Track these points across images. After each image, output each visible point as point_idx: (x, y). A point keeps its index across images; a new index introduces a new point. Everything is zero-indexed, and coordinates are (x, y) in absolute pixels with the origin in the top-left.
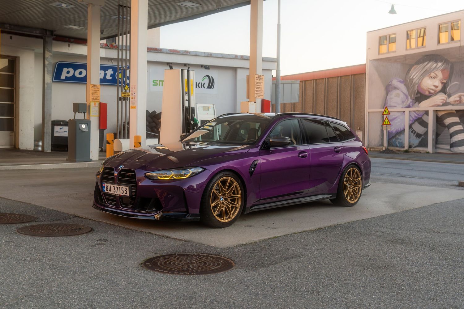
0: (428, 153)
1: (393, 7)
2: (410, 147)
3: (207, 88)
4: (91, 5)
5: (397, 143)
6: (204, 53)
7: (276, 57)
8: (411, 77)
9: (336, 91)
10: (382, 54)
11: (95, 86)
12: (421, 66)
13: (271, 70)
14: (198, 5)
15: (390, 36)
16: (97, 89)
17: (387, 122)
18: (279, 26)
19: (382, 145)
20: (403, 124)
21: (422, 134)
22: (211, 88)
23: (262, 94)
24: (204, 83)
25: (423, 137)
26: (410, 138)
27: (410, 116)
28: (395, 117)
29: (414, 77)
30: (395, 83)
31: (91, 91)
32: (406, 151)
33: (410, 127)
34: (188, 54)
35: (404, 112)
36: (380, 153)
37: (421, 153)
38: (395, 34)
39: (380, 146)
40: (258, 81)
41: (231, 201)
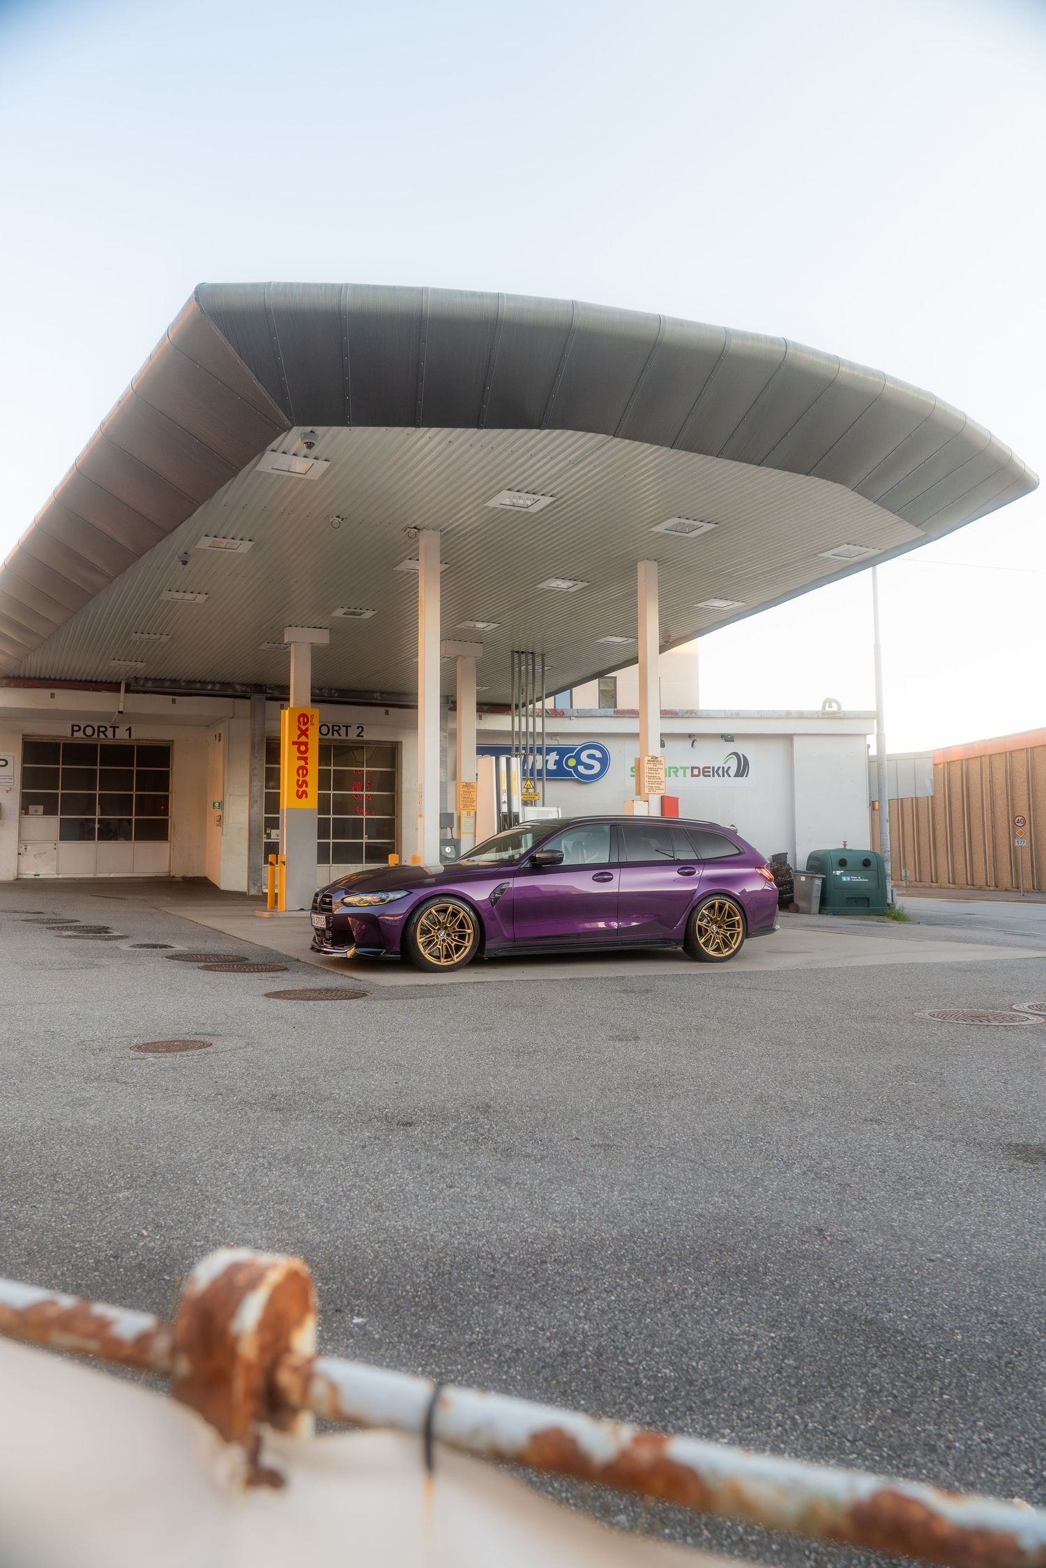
3: (735, 776)
4: (460, 659)
6: (725, 711)
7: (874, 709)
11: (468, 785)
13: (865, 735)
16: (471, 789)
22: (742, 776)
23: (662, 786)
24: (729, 768)
31: (461, 793)
34: (694, 715)
40: (651, 766)
41: (456, 938)
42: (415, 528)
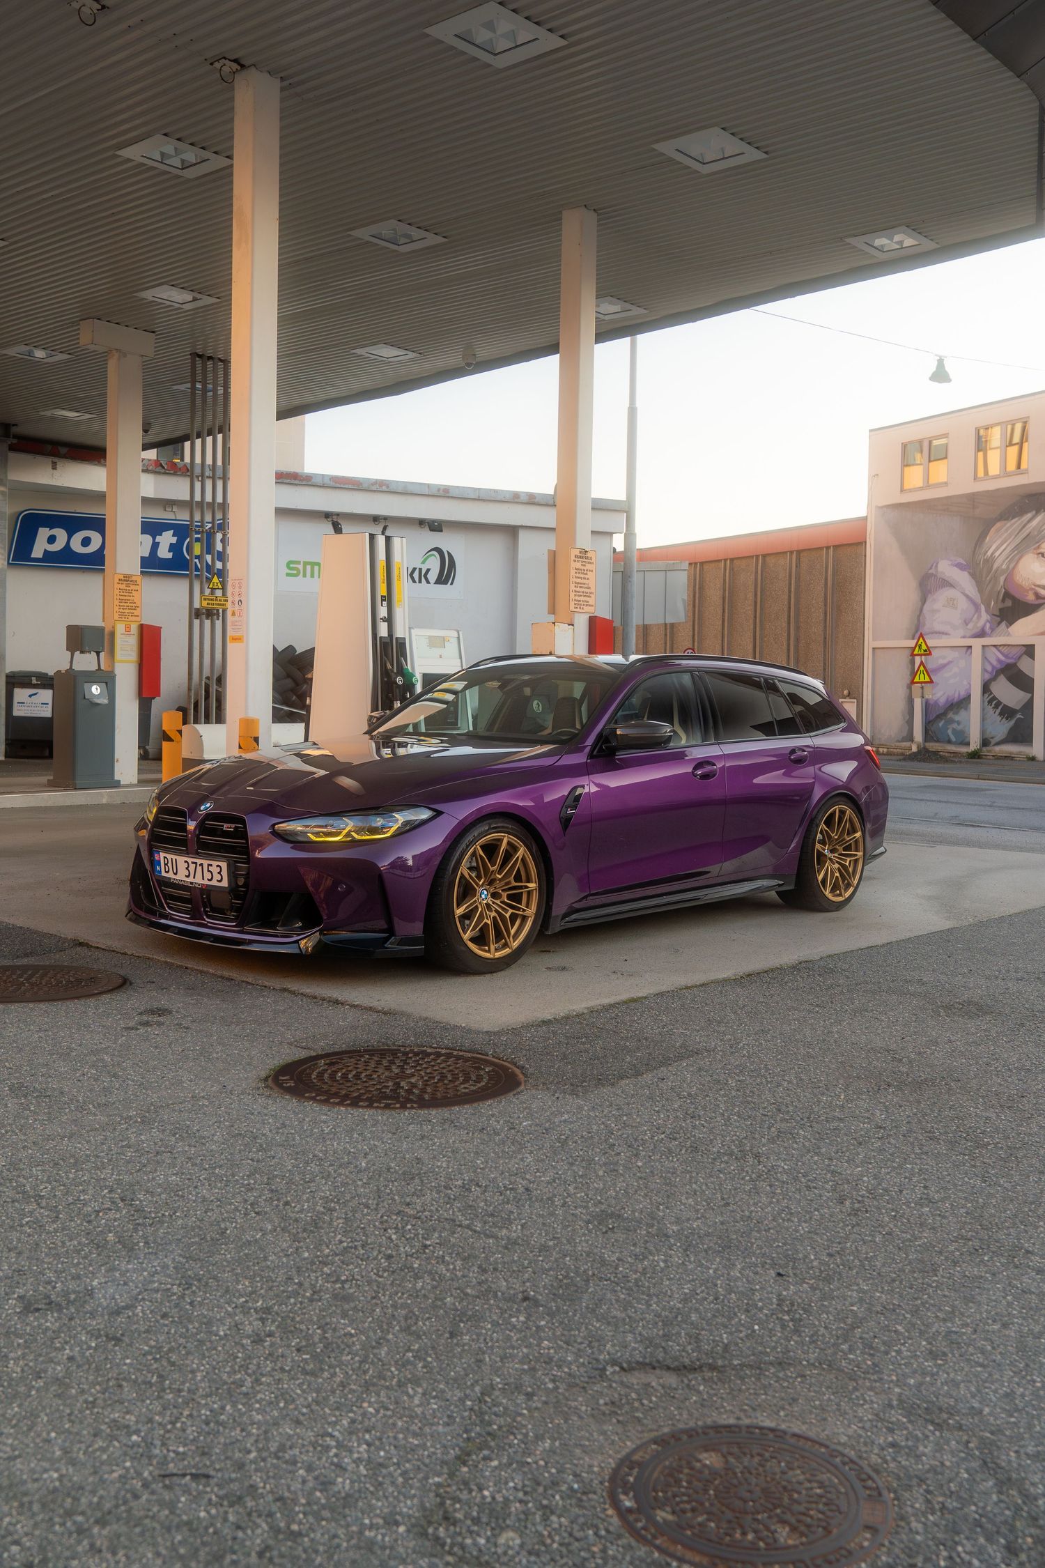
0: (1033, 759)
1: (941, 363)
2: (985, 742)
3: (435, 583)
4: (116, 355)
5: (950, 732)
6: (429, 485)
7: (623, 498)
8: (989, 553)
9: (786, 590)
10: (910, 491)
11: (127, 579)
12: (1016, 523)
13: (611, 534)
14: (411, 355)
15: (930, 442)
16: (132, 587)
17: (922, 676)
18: (632, 412)
19: (912, 740)
20: (965, 683)
21: (1018, 708)
22: (445, 582)
23: (591, 601)
24: (428, 570)
25: (1019, 716)
26: (983, 719)
27: (985, 658)
28: (945, 661)
29: (997, 554)
30: (946, 568)
31: (117, 592)
32: (975, 755)
33: (986, 688)
34: (384, 488)
35: (970, 647)
36: (904, 759)
37: (1012, 758)
38: (946, 436)
39: (904, 740)
40: (579, 565)
41: (510, 900)
42: (236, 61)
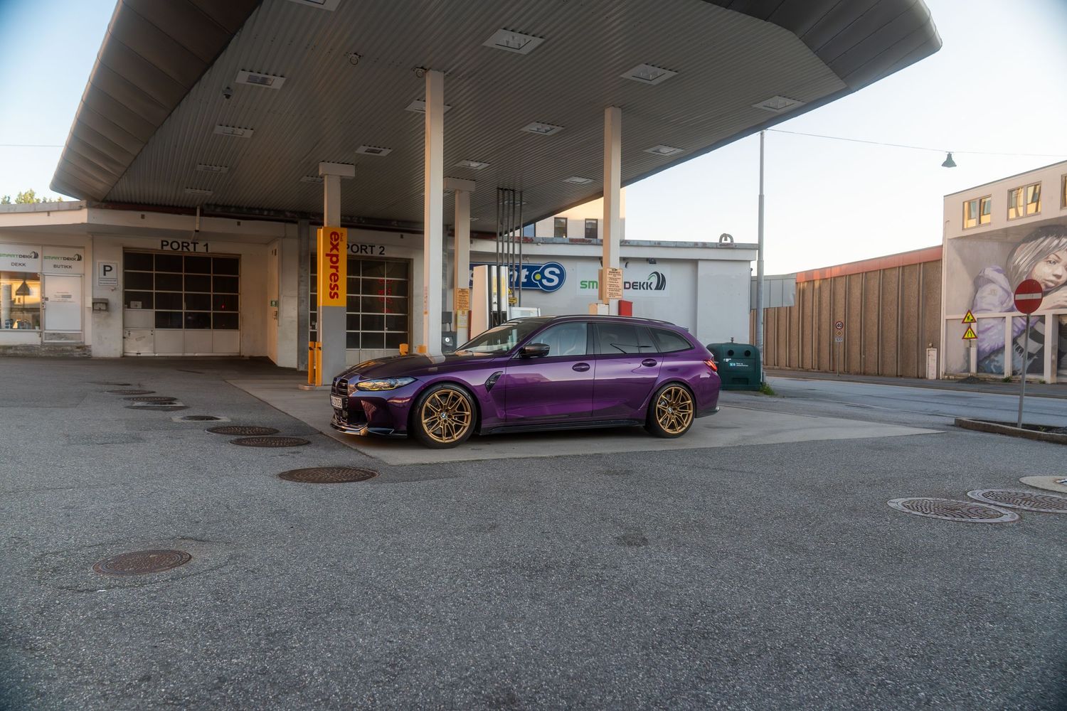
0: (1044, 383)
1: (949, 156)
2: (1014, 373)
3: (655, 289)
5: (992, 367)
6: (650, 241)
8: (1017, 262)
9: (896, 288)
10: (968, 229)
11: (463, 291)
12: (1033, 244)
13: (749, 261)
14: (590, 181)
15: (981, 201)
16: (465, 294)
17: (970, 334)
18: (761, 197)
19: (968, 370)
20: (1001, 338)
21: (1035, 353)
22: (660, 289)
23: (620, 293)
24: (651, 283)
25: (1035, 357)
26: (1013, 359)
27: (1013, 324)
28: (990, 326)
29: (1021, 263)
30: (990, 272)
31: (458, 296)
32: (1007, 380)
33: (1014, 341)
34: (627, 244)
35: (1005, 317)
36: (959, 382)
37: (1031, 382)
38: (989, 196)
39: (964, 371)
40: (611, 276)
41: (456, 419)
42: (422, 68)
